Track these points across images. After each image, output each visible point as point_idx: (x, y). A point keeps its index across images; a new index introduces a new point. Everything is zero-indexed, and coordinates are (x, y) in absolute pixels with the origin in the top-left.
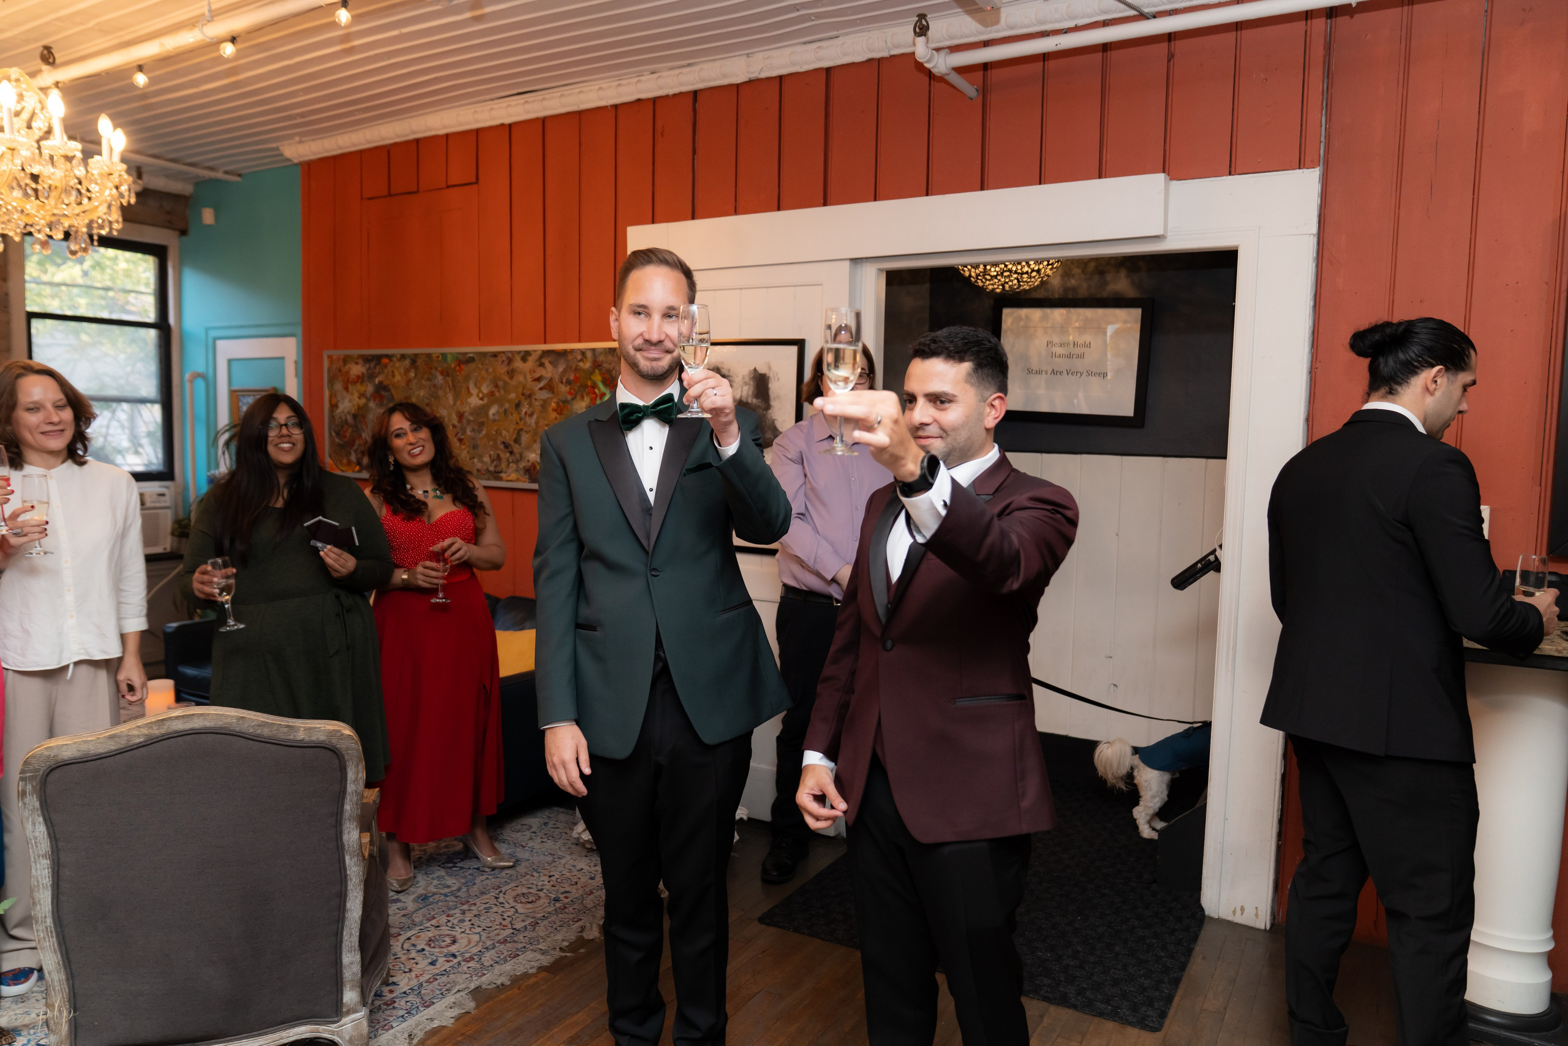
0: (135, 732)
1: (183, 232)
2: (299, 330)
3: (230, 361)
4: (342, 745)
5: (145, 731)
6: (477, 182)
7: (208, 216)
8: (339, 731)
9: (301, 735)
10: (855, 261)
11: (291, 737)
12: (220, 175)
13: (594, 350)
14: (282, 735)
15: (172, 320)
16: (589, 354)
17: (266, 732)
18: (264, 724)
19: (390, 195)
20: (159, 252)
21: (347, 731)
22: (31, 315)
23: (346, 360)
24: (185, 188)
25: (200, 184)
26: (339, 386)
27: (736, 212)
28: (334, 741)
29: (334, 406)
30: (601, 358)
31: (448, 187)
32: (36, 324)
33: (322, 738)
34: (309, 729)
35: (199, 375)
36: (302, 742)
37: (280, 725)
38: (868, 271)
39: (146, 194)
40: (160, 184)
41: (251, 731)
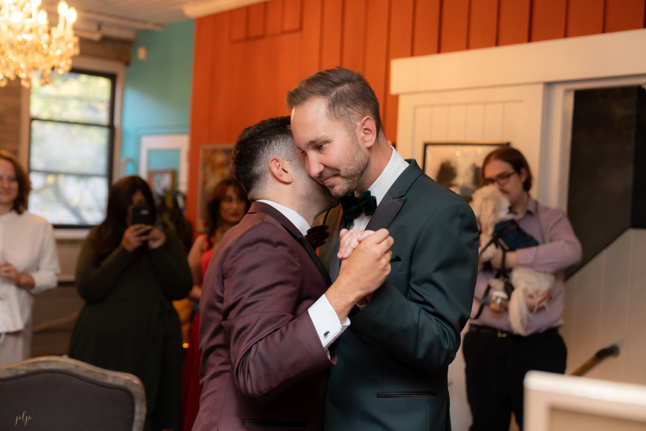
0: (21, 368)
1: (127, 63)
2: (187, 129)
3: (150, 152)
4: (133, 389)
5: (26, 368)
6: (300, 29)
7: (142, 53)
8: (131, 380)
9: (110, 381)
10: (549, 85)
11: (104, 381)
12: (149, 26)
14: (99, 378)
15: (117, 122)
17: (90, 376)
18: (89, 371)
19: (247, 39)
20: (112, 77)
21: (136, 381)
22: (32, 119)
23: (214, 151)
24: (126, 34)
25: (139, 32)
26: (208, 169)
27: (468, 47)
28: (129, 386)
29: (205, 183)
31: (284, 33)
32: (35, 125)
33: (121, 383)
34: (114, 377)
35: (129, 160)
36: (110, 384)
37: (98, 373)
38: (559, 92)
39: (105, 40)
40: (114, 33)
41: (82, 374)
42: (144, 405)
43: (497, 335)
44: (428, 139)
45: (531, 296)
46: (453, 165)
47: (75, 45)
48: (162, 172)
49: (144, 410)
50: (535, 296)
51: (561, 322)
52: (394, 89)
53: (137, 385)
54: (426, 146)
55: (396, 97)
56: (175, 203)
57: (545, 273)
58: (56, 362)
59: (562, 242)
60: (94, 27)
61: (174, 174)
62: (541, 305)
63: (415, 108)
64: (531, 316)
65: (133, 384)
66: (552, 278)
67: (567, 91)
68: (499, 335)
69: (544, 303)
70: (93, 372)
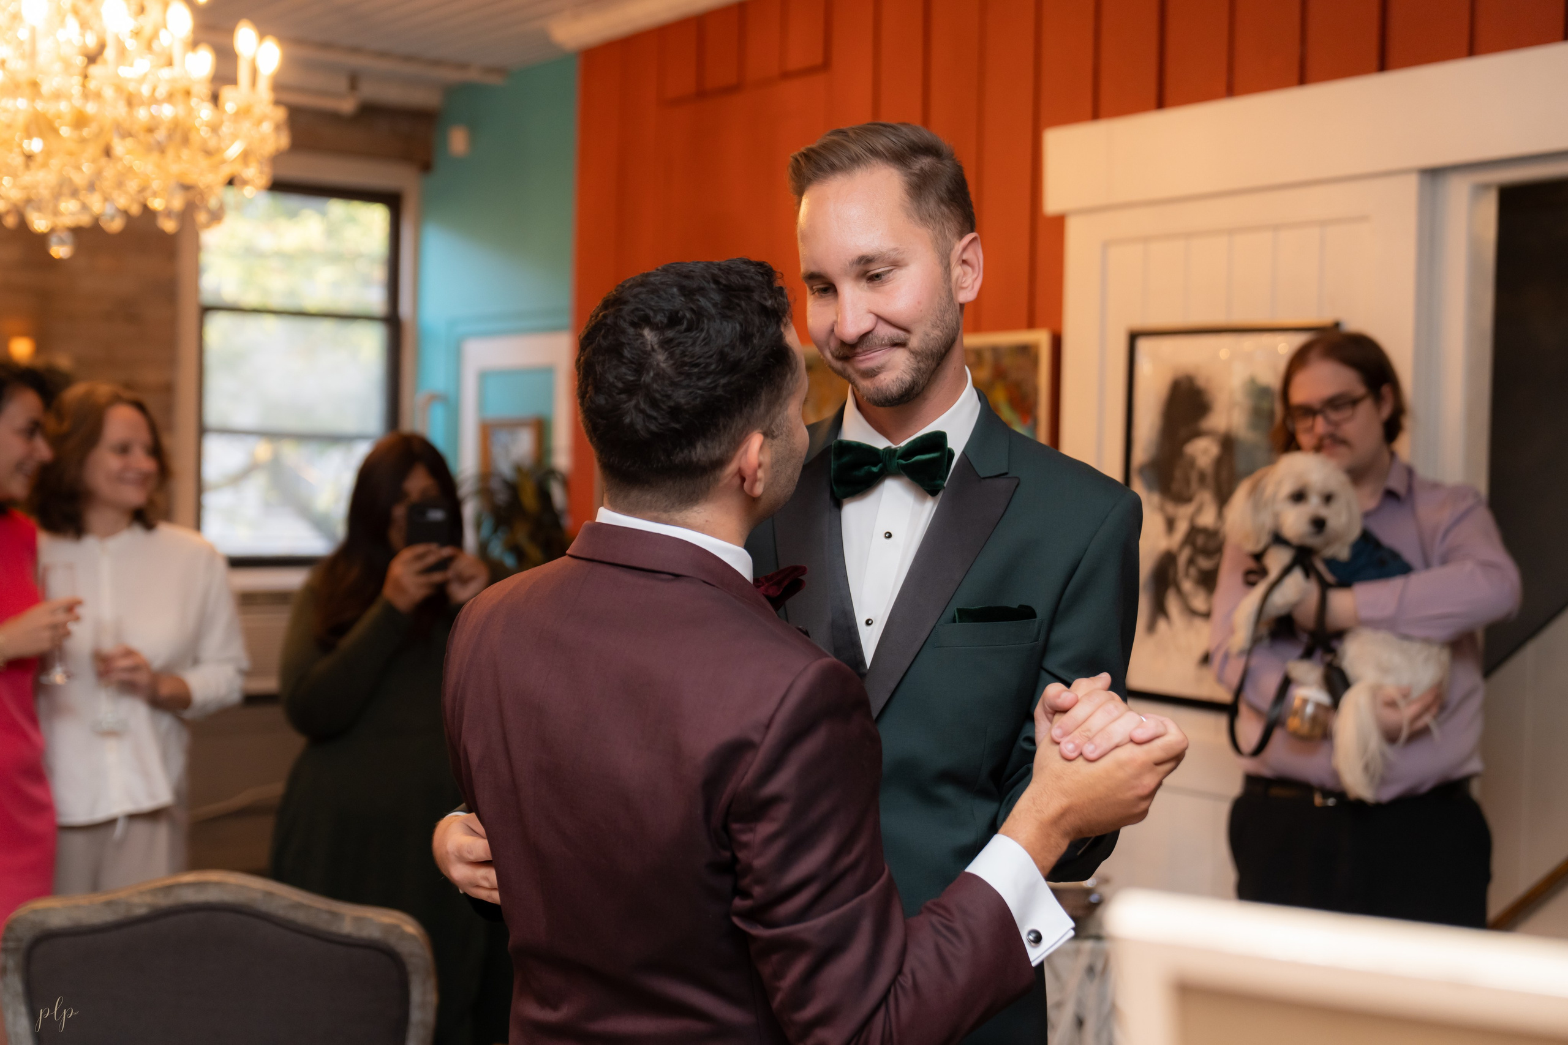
0: (136, 900)
1: (426, 167)
2: (568, 321)
3: (484, 376)
4: (404, 948)
5: (148, 899)
6: (826, 65)
7: (458, 141)
8: (396, 927)
9: (347, 928)
10: (1434, 174)
11: (334, 928)
12: (472, 75)
13: (996, 350)
14: (322, 923)
15: (405, 308)
16: (988, 357)
17: (300, 917)
18: (298, 906)
19: (702, 94)
20: (393, 201)
21: (409, 926)
22: (206, 310)
24: (419, 97)
25: (452, 91)
27: (1231, 91)
28: (393, 941)
30: (1007, 362)
31: (784, 76)
32: (213, 321)
33: (374, 933)
34: (358, 920)
35: (434, 398)
36: (348, 936)
37: (319, 910)
38: (1459, 190)
39: (369, 112)
40: (392, 94)
41: (281, 913)
42: (431, 984)
43: (1312, 801)
44: (1140, 322)
45: (1392, 704)
46: (1201, 382)
47: (277, 128)
48: (513, 425)
49: (432, 998)
50: (1402, 703)
51: (1475, 766)
52: (1053, 202)
53: (412, 937)
54: (1134, 337)
55: (1059, 222)
56: (545, 496)
57: (1427, 641)
58: (217, 884)
59: (1469, 566)
60: (342, 84)
61: (542, 428)
62: (1420, 724)
63: (1106, 245)
64: (1390, 752)
65: (403, 935)
66: (1445, 655)
67: (1482, 188)
68: (1318, 800)
69: (1427, 719)
70: (309, 907)
